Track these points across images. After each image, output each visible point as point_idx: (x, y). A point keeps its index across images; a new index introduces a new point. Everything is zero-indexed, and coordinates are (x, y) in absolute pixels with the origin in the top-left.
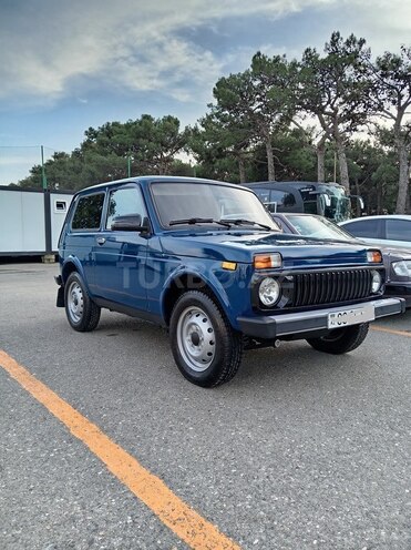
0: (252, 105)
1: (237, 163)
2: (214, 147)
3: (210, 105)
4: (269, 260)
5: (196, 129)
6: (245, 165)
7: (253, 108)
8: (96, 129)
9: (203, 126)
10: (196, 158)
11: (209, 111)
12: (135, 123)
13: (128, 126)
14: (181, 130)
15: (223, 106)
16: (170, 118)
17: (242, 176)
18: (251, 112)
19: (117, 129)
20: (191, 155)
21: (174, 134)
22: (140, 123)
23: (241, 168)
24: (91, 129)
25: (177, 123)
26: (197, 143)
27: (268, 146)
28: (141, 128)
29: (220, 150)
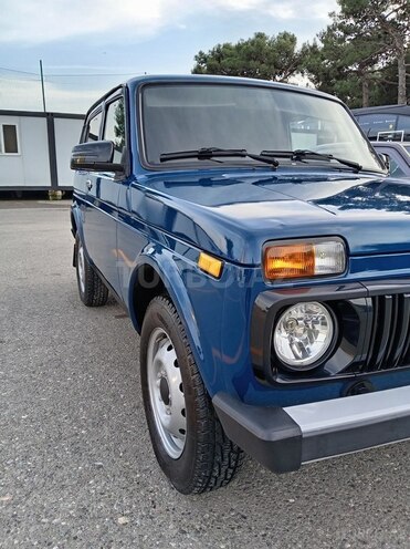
0: (384, 10)
1: (361, 85)
2: (334, 65)
3: (331, 15)
4: (310, 255)
5: (315, 46)
6: (370, 86)
7: (385, 13)
8: (206, 52)
9: (322, 41)
10: (312, 80)
11: (330, 22)
12: (247, 43)
13: (239, 47)
14: (298, 48)
15: (347, 14)
16: (285, 35)
17: (365, 100)
18: (382, 19)
19: (228, 52)
20: (306, 77)
21: (289, 53)
22: (253, 43)
23: (365, 90)
24: (201, 53)
25: (293, 40)
26: (314, 62)
27: (401, 62)
28: (253, 49)
29: (340, 68)
